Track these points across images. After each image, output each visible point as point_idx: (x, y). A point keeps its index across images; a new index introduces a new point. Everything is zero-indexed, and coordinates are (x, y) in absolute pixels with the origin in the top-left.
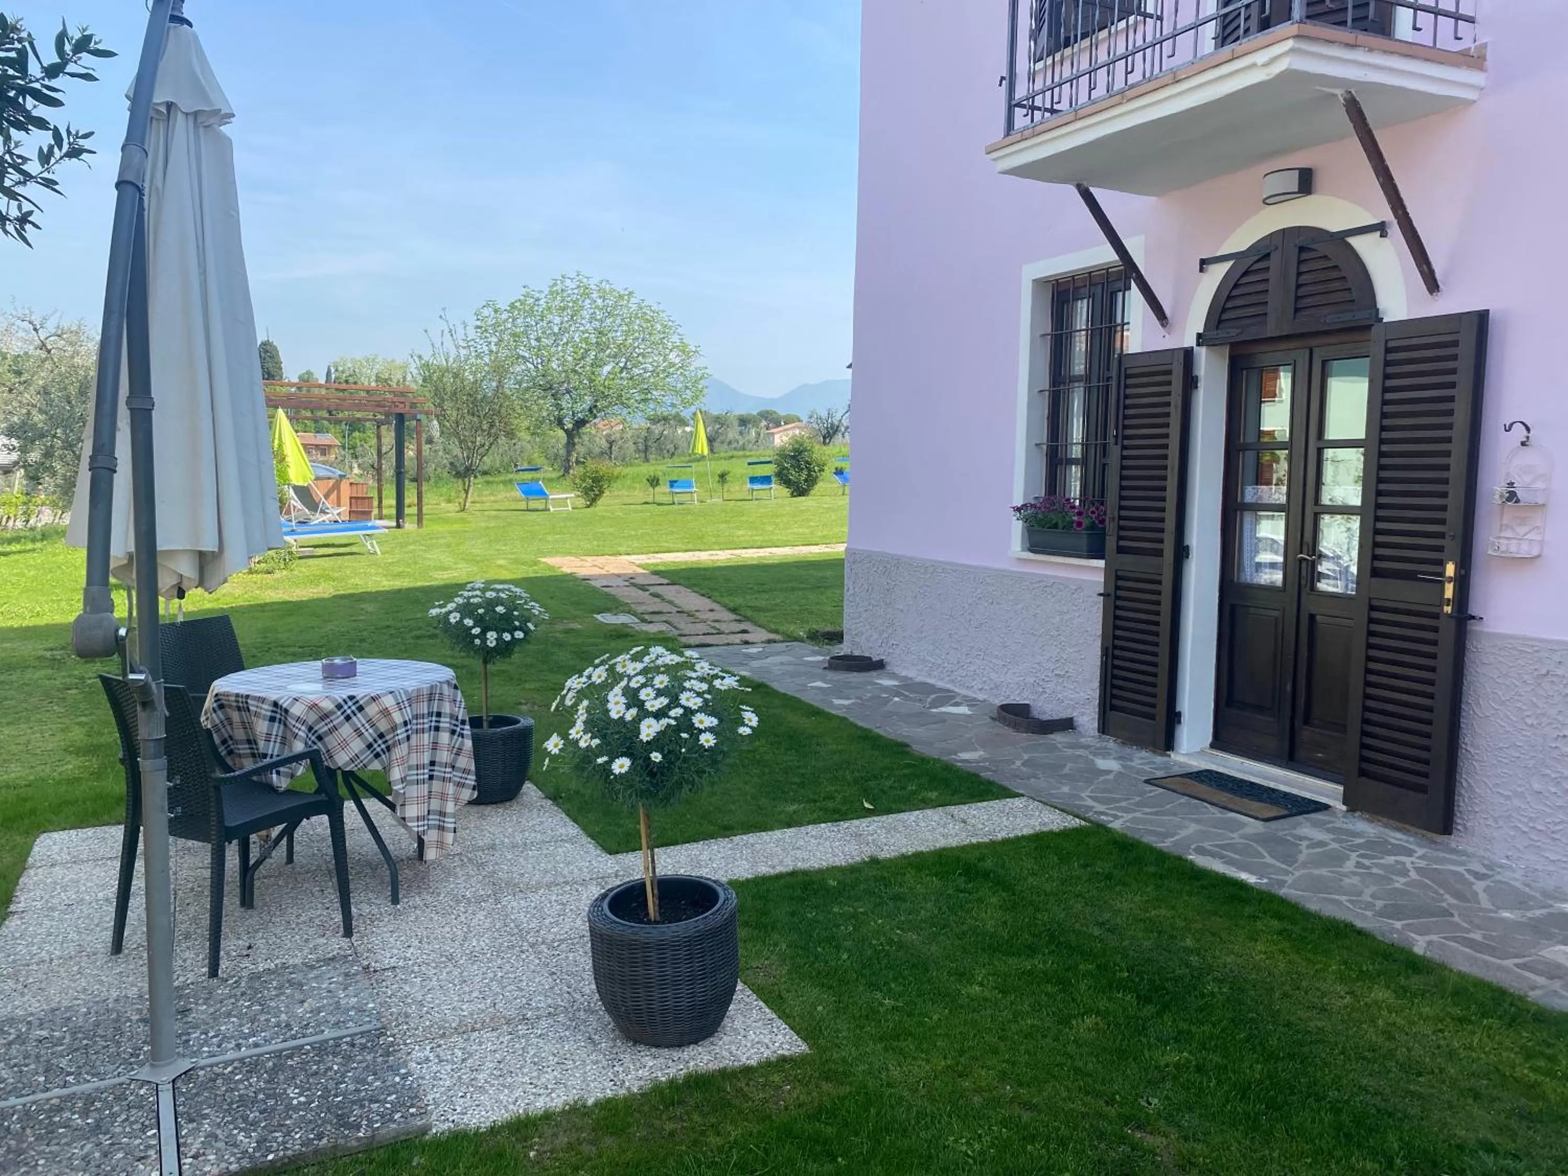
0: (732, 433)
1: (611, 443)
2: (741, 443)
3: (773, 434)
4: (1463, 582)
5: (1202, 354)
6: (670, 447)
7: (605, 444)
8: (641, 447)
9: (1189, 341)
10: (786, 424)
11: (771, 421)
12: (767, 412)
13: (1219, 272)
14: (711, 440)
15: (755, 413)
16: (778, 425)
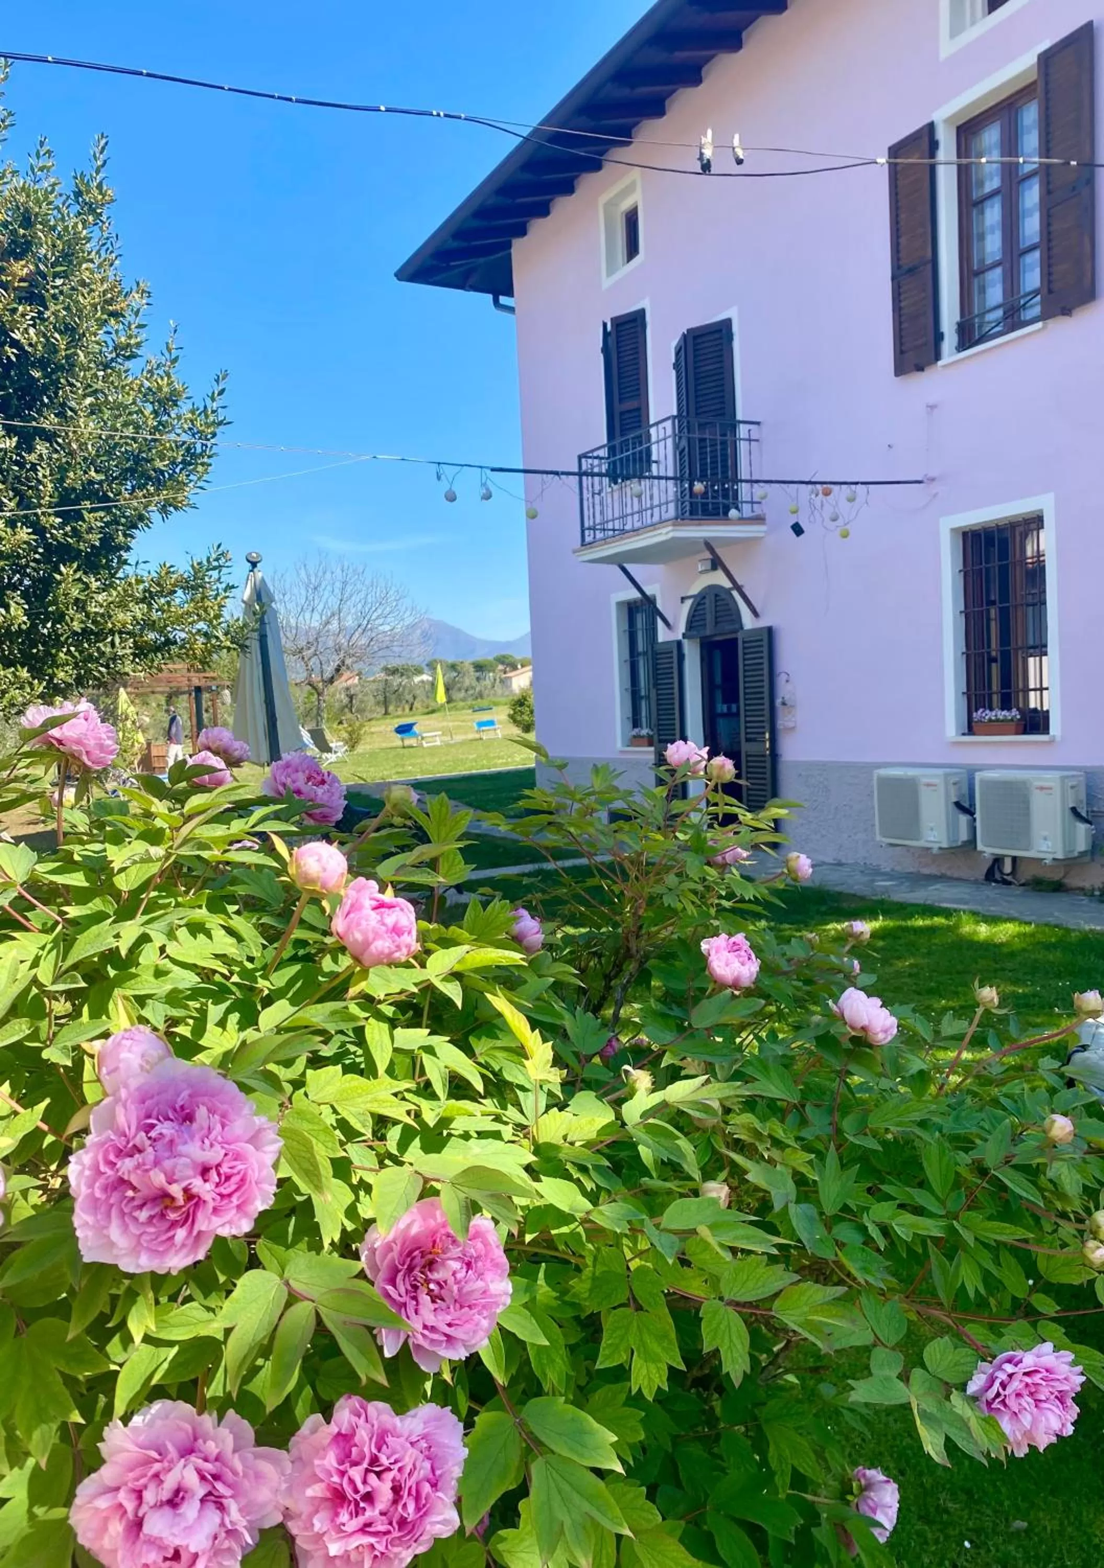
0: (469, 679)
1: (351, 697)
2: (478, 689)
3: (510, 678)
4: (773, 740)
5: (686, 642)
6: (409, 697)
7: (346, 700)
8: (381, 698)
9: (680, 637)
10: (523, 666)
11: (508, 665)
12: (504, 657)
13: (689, 603)
14: (448, 689)
15: (491, 658)
16: (515, 668)
